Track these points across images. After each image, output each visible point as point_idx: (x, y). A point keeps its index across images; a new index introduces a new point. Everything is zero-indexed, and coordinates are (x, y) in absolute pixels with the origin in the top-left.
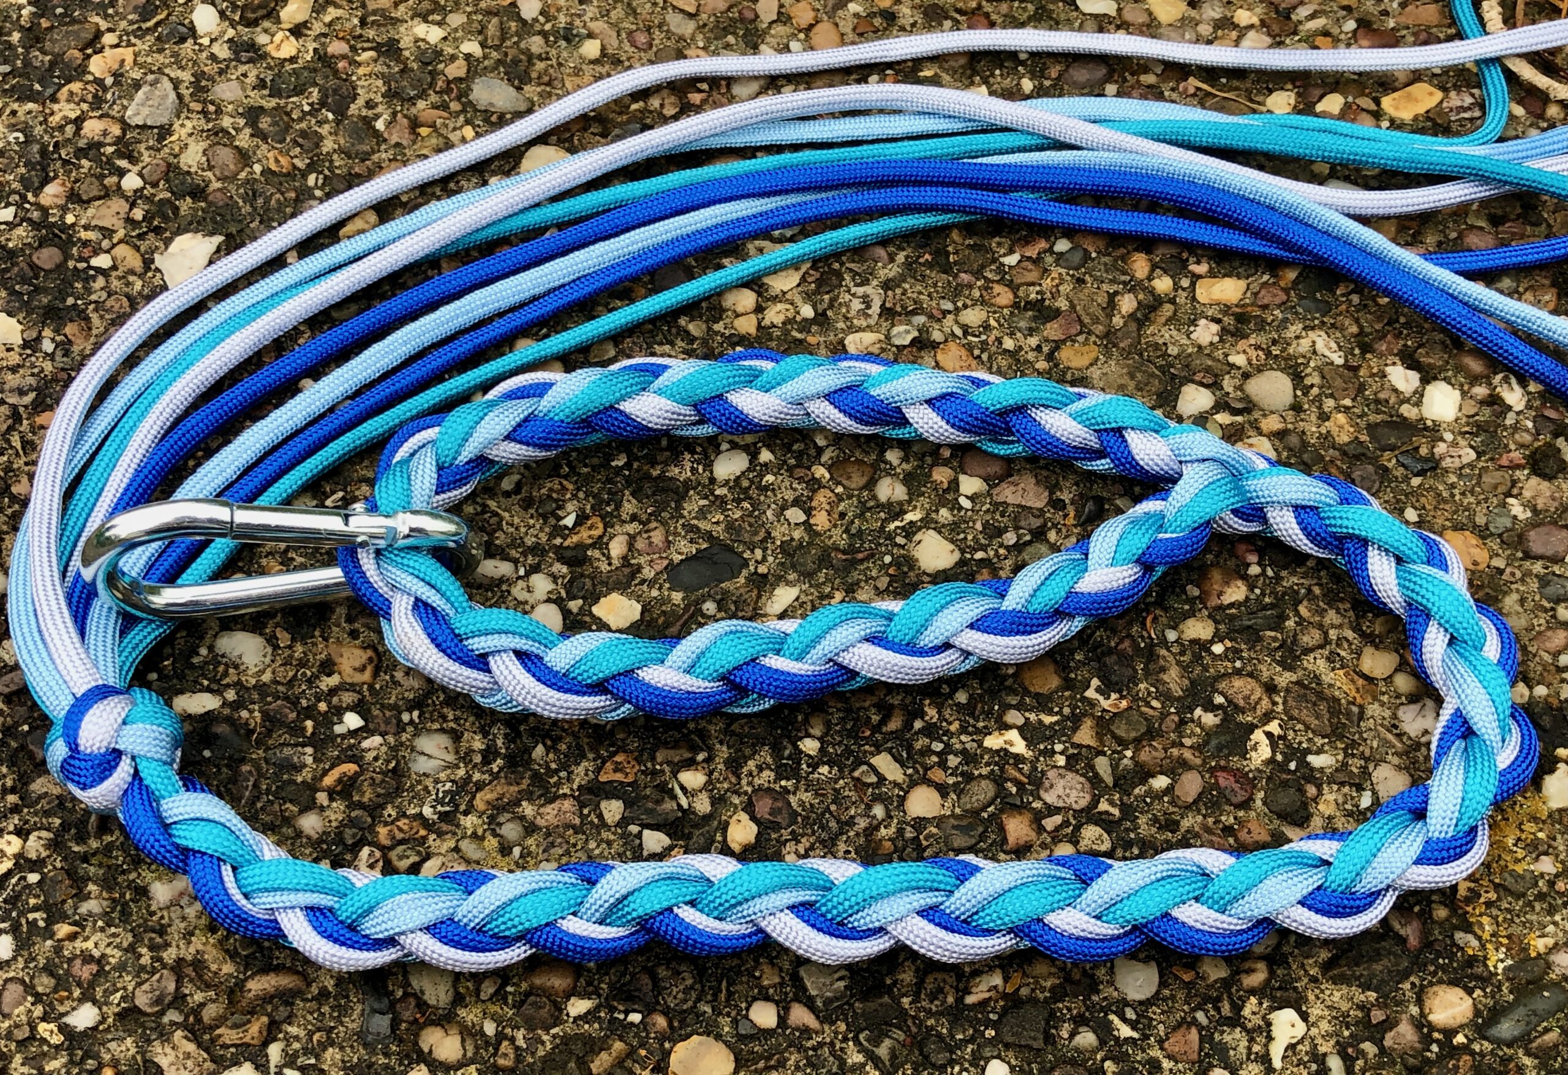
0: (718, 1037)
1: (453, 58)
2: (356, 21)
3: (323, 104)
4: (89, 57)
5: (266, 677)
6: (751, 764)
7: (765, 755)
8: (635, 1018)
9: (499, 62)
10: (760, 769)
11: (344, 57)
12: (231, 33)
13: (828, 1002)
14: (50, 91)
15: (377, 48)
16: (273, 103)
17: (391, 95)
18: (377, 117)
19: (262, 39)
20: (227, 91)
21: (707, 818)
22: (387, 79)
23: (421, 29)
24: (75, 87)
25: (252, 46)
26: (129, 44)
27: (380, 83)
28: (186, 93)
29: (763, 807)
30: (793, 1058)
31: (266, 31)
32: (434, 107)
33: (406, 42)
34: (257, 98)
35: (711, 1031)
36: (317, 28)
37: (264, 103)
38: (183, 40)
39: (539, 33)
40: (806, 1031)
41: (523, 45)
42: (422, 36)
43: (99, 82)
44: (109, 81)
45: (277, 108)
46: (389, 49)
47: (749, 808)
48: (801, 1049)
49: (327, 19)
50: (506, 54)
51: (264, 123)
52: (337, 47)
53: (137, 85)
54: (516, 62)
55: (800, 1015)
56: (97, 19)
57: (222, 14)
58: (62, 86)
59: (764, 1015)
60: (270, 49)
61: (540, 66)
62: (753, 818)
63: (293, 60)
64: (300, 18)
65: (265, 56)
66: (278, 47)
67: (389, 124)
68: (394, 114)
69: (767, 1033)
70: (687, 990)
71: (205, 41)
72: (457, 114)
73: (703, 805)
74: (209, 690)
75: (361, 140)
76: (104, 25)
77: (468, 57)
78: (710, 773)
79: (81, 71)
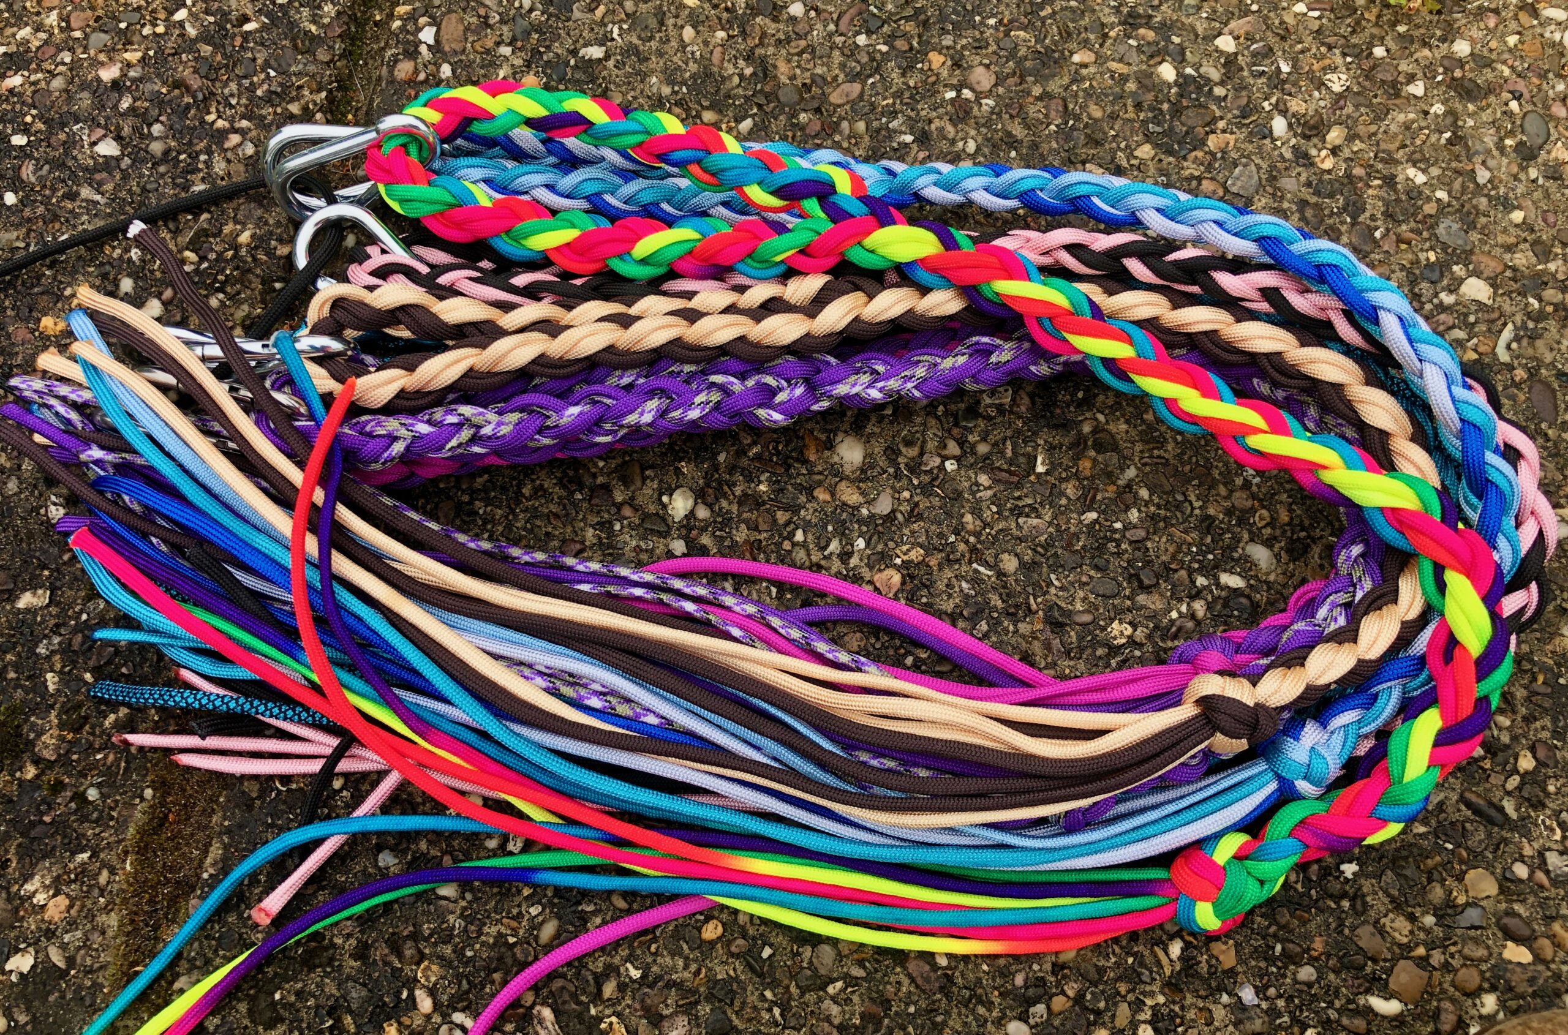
0: (1493, 873)
1: (1429, 199)
2: (1372, 155)
3: (1345, 209)
4: (1207, 133)
5: (1272, 578)
6: (1538, 724)
7: (1547, 721)
8: (1450, 846)
9: (1458, 211)
10: (1543, 728)
11: (1361, 179)
12: (1293, 141)
13: (1557, 876)
14: (1183, 153)
15: (1384, 178)
16: (1313, 199)
17: (1388, 215)
18: (1377, 228)
19: (1313, 152)
20: (1288, 184)
21: (1507, 747)
22: (1387, 204)
23: (1411, 172)
24: (1199, 154)
25: (1306, 156)
26: (1232, 133)
27: (1380, 204)
28: (1264, 177)
29: (1541, 753)
30: (1531, 899)
31: (1315, 146)
32: (1412, 231)
33: (1400, 178)
34: (1306, 194)
35: (1489, 867)
36: (1346, 153)
37: (1308, 197)
38: (1265, 137)
39: (1486, 196)
40: (1542, 887)
41: (1474, 202)
42: (1411, 176)
43: (1213, 154)
44: (1219, 155)
45: (1316, 204)
46: (1390, 181)
47: (1533, 749)
48: (1536, 895)
49: (1355, 149)
50: (1463, 206)
51: (1309, 213)
52: (1358, 171)
53: (1235, 164)
54: (1469, 213)
55: (1540, 876)
56: (1214, 107)
57: (1290, 125)
58: (1191, 151)
59: (1521, 871)
60: (1317, 160)
61: (1483, 220)
62: (1534, 757)
63: (1329, 172)
64: (1338, 142)
65: (1312, 164)
66: (1323, 161)
67: (1384, 236)
68: (1388, 230)
69: (1521, 881)
70: (1480, 842)
71: (1279, 143)
72: (1426, 240)
73: (1505, 739)
74: (1239, 574)
75: (1365, 243)
76: (1218, 113)
77: (1439, 200)
78: (1513, 721)
79: (1203, 143)
